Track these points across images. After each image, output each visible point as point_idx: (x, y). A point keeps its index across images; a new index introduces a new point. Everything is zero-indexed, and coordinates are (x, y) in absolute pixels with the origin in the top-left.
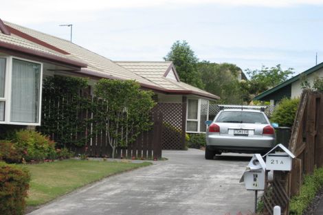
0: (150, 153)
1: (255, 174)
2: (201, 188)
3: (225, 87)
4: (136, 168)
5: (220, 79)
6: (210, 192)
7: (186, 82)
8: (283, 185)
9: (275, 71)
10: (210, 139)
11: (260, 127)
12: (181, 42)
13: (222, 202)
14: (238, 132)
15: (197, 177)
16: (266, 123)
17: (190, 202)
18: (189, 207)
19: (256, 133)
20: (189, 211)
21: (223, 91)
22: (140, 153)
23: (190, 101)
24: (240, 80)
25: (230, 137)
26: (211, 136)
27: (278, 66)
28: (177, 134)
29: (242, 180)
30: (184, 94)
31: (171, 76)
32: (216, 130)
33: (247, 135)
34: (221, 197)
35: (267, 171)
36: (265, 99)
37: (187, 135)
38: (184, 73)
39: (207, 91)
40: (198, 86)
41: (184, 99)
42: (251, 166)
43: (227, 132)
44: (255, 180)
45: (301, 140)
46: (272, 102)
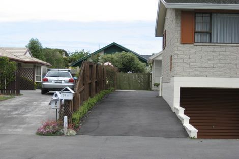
0: (14, 92)
1: (56, 101)
2: (35, 108)
3: (56, 60)
4: (6, 99)
5: (53, 56)
6: (39, 110)
7: (36, 58)
8: (69, 106)
9: (82, 53)
10: (44, 85)
11: (67, 79)
12: (34, 39)
13: (44, 115)
14: (57, 82)
15: (35, 103)
16: (70, 77)
17: (29, 115)
18: (27, 117)
19: (66, 82)
20: (28, 119)
21: (55, 62)
22: (9, 92)
23: (37, 67)
24: (64, 57)
25: (53, 84)
26: (44, 84)
27: (83, 50)
28: (30, 82)
29: (50, 104)
30: (34, 64)
31: (28, 55)
32: (46, 80)
33: (61, 83)
34: (44, 112)
35: (61, 100)
36: (75, 66)
37: (35, 83)
38: (35, 53)
39: (47, 62)
40: (43, 60)
41: (34, 66)
42: (54, 97)
43: (52, 81)
44: (56, 104)
45: (82, 85)
46: (78, 67)
